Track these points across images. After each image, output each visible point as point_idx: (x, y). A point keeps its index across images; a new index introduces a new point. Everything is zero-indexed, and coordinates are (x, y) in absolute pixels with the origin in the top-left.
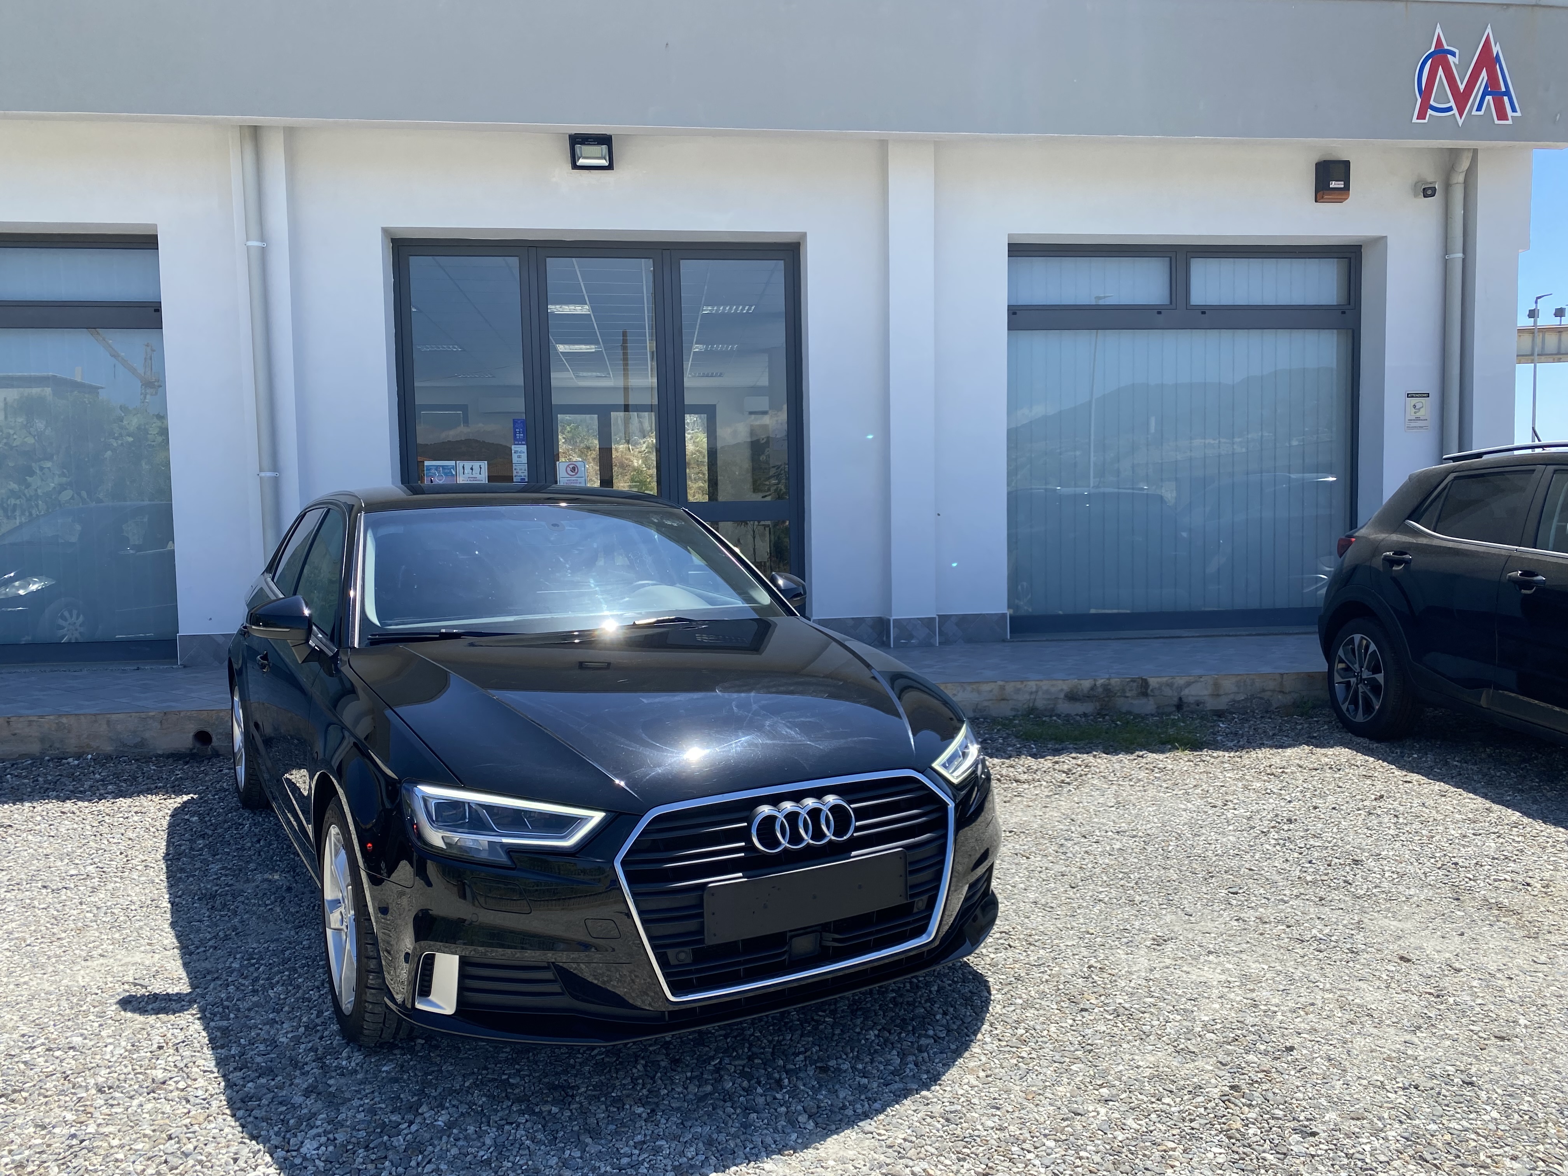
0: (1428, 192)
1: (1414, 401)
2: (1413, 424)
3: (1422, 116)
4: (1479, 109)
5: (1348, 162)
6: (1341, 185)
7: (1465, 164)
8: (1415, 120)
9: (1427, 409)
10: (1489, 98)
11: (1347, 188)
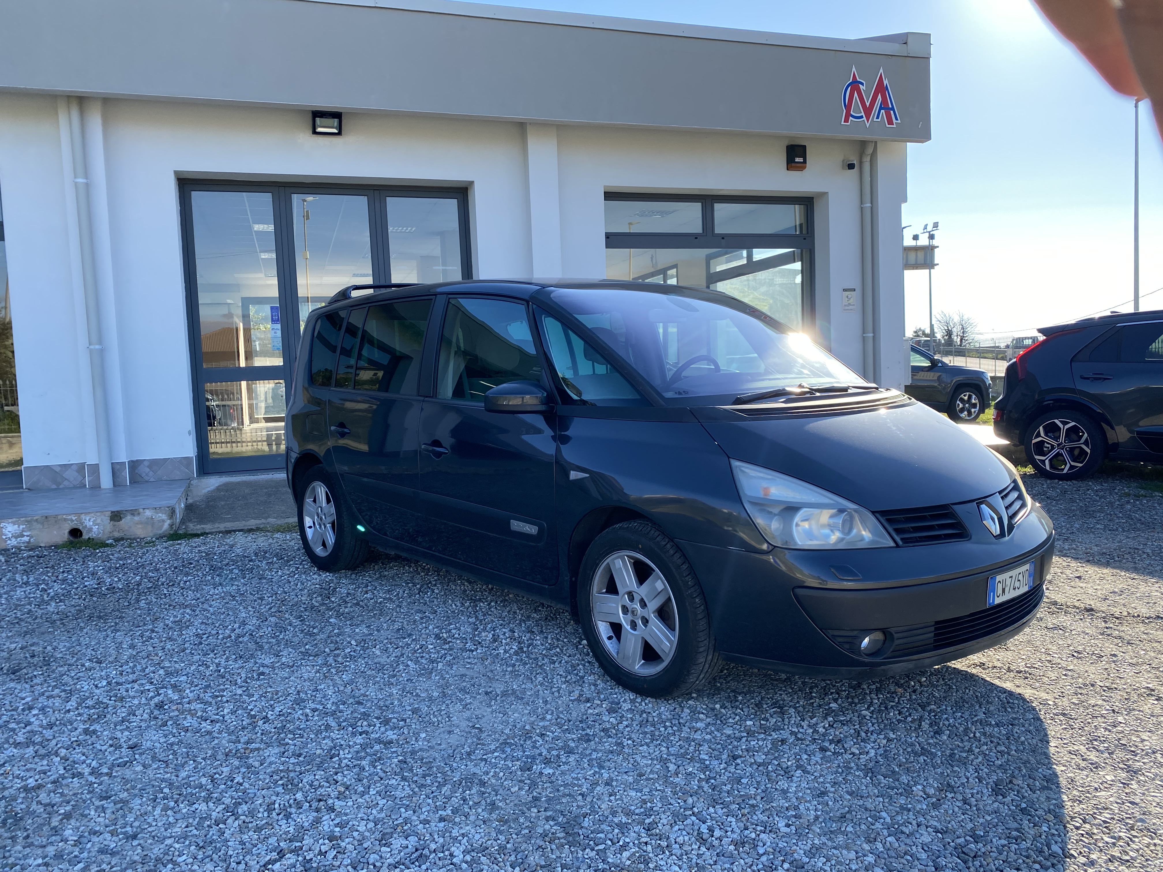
0: (851, 166)
1: (847, 293)
2: (847, 308)
3: (846, 121)
4: (878, 118)
5: (805, 146)
6: (801, 160)
7: (870, 150)
8: (843, 123)
9: (855, 298)
10: (882, 111)
11: (805, 162)
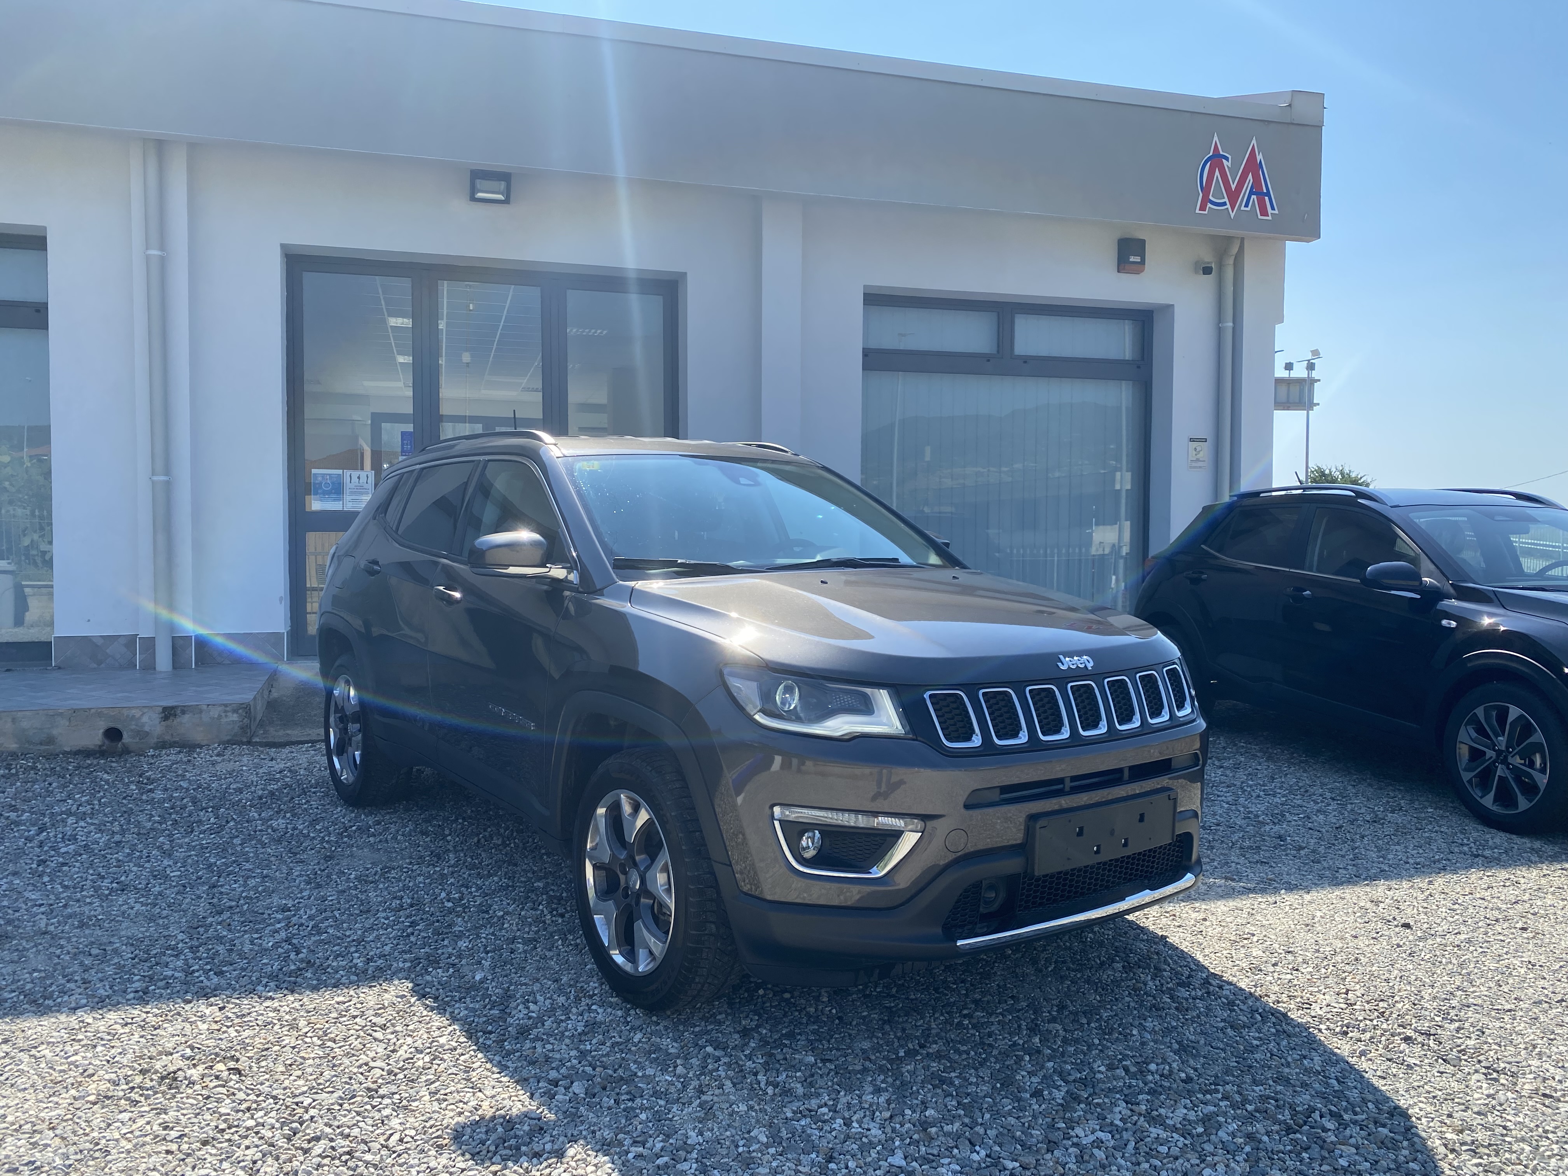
0: (1207, 271)
1: (1195, 444)
2: (1194, 464)
3: (1203, 208)
4: (1246, 206)
5: (1144, 241)
6: (1138, 259)
7: (1235, 250)
8: (1197, 211)
9: (1205, 451)
10: (1254, 197)
11: (1143, 262)
